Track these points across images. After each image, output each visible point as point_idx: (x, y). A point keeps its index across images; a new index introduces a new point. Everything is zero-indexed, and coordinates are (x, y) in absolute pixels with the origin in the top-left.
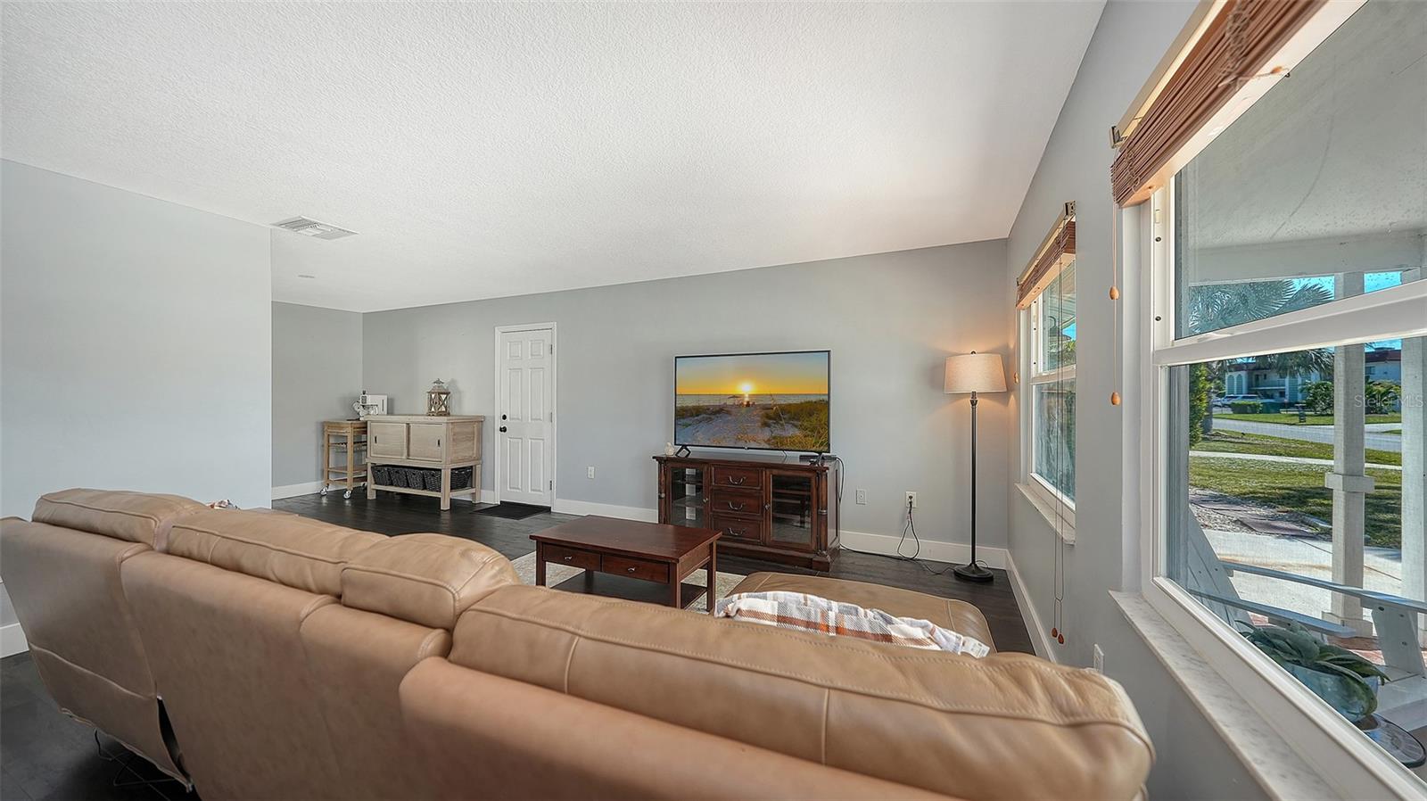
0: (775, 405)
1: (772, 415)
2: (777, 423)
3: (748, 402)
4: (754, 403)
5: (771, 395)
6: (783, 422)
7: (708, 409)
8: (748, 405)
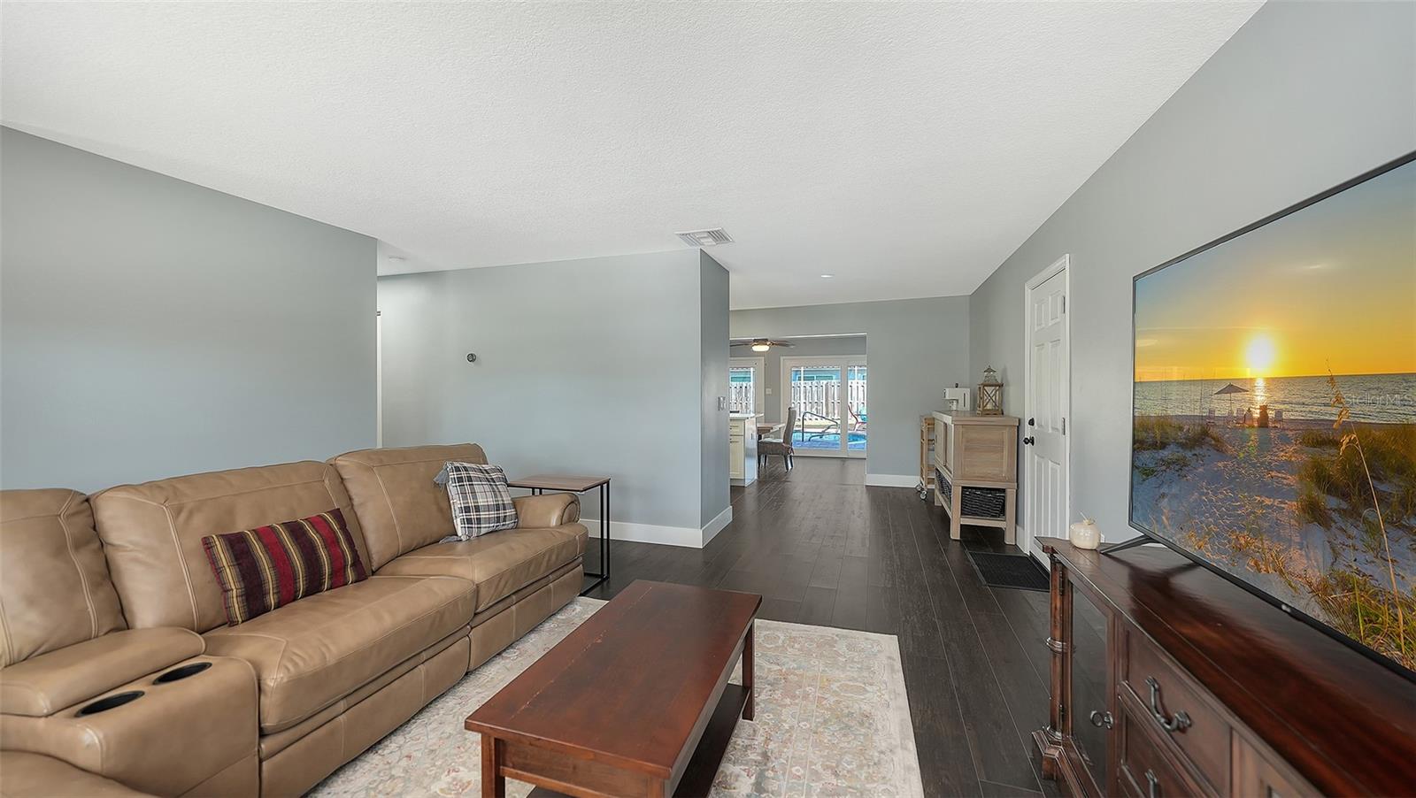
0: (1346, 428)
1: (1333, 470)
2: (1353, 514)
3: (1264, 409)
4: (1279, 418)
5: (1332, 379)
6: (1377, 514)
7: (1181, 429)
8: (1264, 422)
